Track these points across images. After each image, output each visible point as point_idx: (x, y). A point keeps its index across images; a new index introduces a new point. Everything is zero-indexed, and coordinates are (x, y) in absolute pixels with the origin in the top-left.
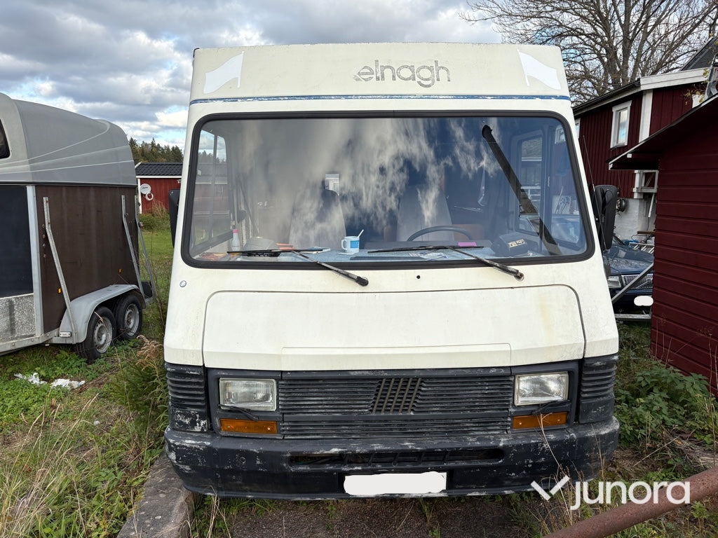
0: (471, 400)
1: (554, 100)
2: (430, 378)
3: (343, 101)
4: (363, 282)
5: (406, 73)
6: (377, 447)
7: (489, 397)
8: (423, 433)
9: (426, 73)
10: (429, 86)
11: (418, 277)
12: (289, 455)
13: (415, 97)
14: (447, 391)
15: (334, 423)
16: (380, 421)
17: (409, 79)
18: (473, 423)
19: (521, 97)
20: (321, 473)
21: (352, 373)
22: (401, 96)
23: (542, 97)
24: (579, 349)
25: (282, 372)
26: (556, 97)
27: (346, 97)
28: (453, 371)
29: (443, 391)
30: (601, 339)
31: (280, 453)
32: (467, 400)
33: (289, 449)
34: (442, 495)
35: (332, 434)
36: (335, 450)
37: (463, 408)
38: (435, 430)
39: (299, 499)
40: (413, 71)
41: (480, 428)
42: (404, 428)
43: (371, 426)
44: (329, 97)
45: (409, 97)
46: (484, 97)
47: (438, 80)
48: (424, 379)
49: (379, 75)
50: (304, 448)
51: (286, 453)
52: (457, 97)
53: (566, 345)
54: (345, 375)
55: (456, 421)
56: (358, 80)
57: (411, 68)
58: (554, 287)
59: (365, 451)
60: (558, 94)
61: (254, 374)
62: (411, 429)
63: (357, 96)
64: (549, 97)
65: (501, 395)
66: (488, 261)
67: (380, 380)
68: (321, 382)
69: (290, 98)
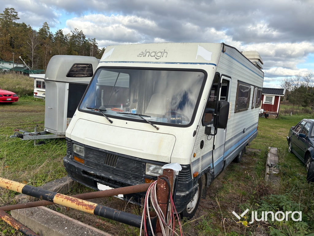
0: (131, 168)
1: (205, 65)
2: (120, 157)
3: (132, 63)
4: (111, 122)
5: (153, 54)
6: (103, 175)
7: (137, 168)
8: (119, 175)
9: (159, 54)
10: (158, 59)
11: (127, 123)
12: (82, 170)
13: (153, 63)
14: (125, 163)
15: (96, 165)
16: (107, 168)
17: (153, 56)
18: (133, 176)
19: (191, 63)
20: (89, 178)
21: (100, 150)
22: (148, 62)
23: (200, 64)
24: (168, 159)
25: (85, 145)
26: (207, 64)
27: (133, 62)
28: (126, 156)
29: (124, 162)
30: (177, 157)
31: (80, 169)
32: (130, 167)
33: (82, 168)
34: (122, 199)
35: (96, 168)
36: (92, 172)
37: (129, 170)
38: (121, 175)
39: (86, 186)
40: (155, 54)
41: (134, 179)
42: (114, 172)
43: (106, 169)
44: (128, 62)
45: (150, 62)
46: (176, 63)
47: (162, 57)
48: (118, 156)
49: (145, 55)
50: (86, 169)
51: (81, 169)
52: (167, 63)
53: (163, 156)
54: (98, 149)
55: (127, 174)
56: (138, 56)
57: (155, 52)
58: (169, 135)
59: (99, 175)
60: (208, 62)
61: (79, 144)
62: (115, 173)
63: (136, 62)
64: (204, 64)
65: (140, 168)
66: (148, 121)
67: (107, 153)
68: (93, 150)
69: (120, 62)
